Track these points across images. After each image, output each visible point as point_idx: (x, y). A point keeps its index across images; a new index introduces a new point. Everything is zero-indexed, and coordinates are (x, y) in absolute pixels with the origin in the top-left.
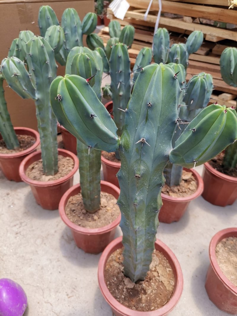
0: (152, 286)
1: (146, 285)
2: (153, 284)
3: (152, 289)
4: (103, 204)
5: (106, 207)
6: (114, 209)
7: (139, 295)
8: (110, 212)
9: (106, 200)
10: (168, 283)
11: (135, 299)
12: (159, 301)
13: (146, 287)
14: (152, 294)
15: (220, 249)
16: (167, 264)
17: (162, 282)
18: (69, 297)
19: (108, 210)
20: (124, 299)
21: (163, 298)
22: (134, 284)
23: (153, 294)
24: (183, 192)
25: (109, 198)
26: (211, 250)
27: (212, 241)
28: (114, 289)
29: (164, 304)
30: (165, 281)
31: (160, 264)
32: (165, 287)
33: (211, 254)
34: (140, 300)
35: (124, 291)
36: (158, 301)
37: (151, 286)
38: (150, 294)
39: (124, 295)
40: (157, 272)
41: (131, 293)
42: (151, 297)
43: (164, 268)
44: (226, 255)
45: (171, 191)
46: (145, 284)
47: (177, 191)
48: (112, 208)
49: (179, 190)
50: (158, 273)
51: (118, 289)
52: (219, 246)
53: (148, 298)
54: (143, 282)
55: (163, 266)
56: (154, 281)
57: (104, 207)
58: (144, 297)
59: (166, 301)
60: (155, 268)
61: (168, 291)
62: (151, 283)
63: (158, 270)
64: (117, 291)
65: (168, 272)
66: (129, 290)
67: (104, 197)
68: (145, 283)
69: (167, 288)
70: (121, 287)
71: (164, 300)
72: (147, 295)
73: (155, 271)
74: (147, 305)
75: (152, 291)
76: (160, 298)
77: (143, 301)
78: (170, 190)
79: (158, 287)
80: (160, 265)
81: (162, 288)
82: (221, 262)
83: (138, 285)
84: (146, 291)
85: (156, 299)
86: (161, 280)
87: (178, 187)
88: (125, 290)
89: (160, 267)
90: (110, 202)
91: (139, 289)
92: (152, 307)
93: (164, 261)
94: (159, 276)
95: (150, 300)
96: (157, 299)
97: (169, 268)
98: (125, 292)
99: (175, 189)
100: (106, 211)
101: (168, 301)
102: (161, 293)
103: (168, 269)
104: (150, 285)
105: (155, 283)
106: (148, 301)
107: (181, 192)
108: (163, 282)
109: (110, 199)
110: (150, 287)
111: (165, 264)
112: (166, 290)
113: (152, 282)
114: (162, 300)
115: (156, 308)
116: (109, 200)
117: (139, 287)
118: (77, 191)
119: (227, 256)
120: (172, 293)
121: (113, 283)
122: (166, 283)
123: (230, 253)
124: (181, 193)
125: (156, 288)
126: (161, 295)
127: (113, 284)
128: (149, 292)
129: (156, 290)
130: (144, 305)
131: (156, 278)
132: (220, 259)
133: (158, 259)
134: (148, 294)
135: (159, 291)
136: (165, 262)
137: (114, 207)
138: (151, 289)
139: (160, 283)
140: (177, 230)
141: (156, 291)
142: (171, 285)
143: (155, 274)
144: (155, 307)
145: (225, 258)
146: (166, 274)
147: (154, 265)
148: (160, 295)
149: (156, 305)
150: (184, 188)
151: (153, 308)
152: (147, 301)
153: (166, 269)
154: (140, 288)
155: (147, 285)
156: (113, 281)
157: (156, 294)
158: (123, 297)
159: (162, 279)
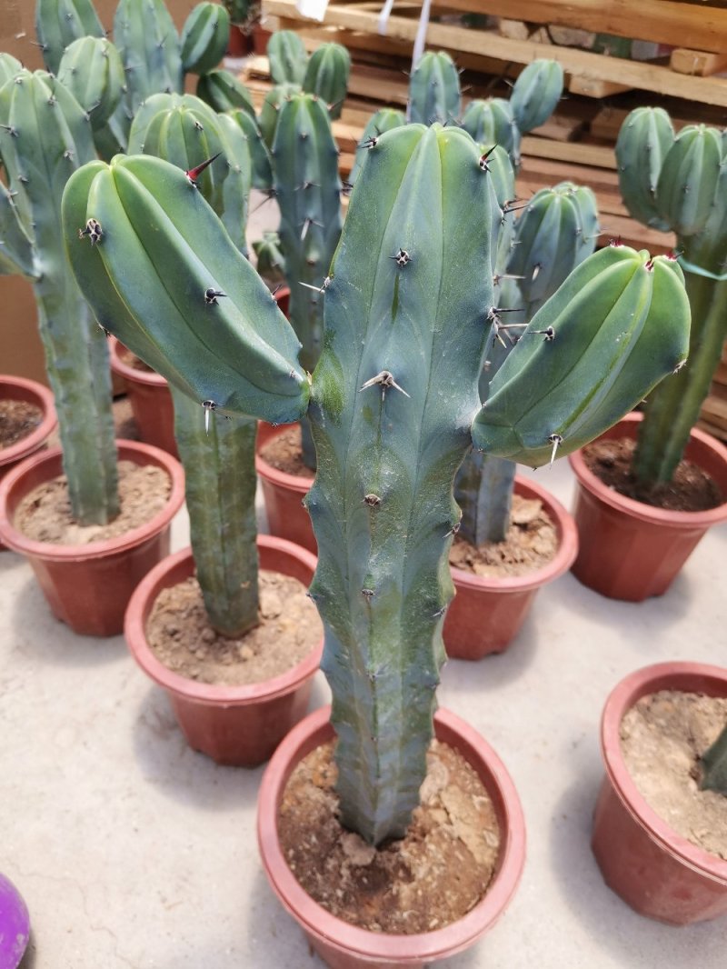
0: (431, 854)
1: (411, 852)
2: (432, 847)
3: (429, 865)
4: (268, 609)
5: (277, 616)
6: (304, 622)
7: (391, 885)
8: (291, 631)
9: (278, 595)
10: (478, 840)
11: (377, 900)
12: (452, 898)
13: (412, 857)
14: (429, 879)
15: (633, 728)
16: (473, 782)
17: (459, 839)
18: (169, 908)
19: (283, 626)
20: (345, 899)
21: (465, 890)
22: (374, 850)
23: (433, 879)
24: (516, 561)
25: (286, 589)
26: (607, 733)
27: (609, 705)
28: (309, 873)
29: (470, 906)
30: (468, 837)
31: (451, 783)
32: (471, 854)
33: (607, 744)
34: (394, 901)
35: (341, 876)
36: (450, 898)
37: (427, 855)
38: (424, 879)
39: (341, 889)
40: (445, 809)
41: (365, 880)
42: (429, 889)
43: (466, 795)
44: (651, 745)
45: (478, 561)
46: (409, 849)
47: (498, 558)
48: (298, 621)
49: (503, 557)
50: (448, 814)
51: (322, 870)
52: (629, 720)
53: (420, 893)
54: (402, 844)
55: (463, 789)
56: (436, 838)
57: (271, 616)
58: (405, 890)
59: (473, 898)
60: (439, 796)
61: (481, 865)
62: (425, 844)
63: (447, 804)
64: (319, 877)
65: (478, 807)
66: (358, 873)
67: (271, 586)
68: (406, 846)
69: (478, 858)
70: (331, 864)
71: (468, 896)
72: (414, 884)
73: (437, 806)
74: (417, 913)
75: (430, 871)
76: (455, 890)
77: (404, 903)
78: (475, 557)
79: (448, 856)
80: (454, 789)
81: (461, 858)
82: (637, 769)
83: (385, 853)
84: (413, 871)
85: (443, 894)
86: (456, 835)
87: (501, 547)
88: (345, 872)
89: (451, 794)
90: (289, 602)
91: (390, 866)
92: (432, 920)
93: (463, 773)
94: (450, 822)
95: (425, 897)
96: (448, 893)
97: (481, 795)
98: (345, 879)
99: (493, 553)
100: (280, 628)
101: (481, 895)
102: (459, 874)
103: (477, 800)
104: (423, 851)
105: (438, 845)
106: (420, 901)
107: (510, 562)
108: (464, 839)
109: (291, 591)
110: (424, 859)
111: (468, 782)
112: (473, 863)
113: (430, 841)
114: (462, 894)
115: (446, 922)
116: (287, 596)
117: (389, 860)
118: (182, 571)
119: (654, 749)
120: (494, 872)
121: (308, 851)
122: (472, 843)
123: (665, 738)
124: (508, 566)
125: (443, 861)
126: (458, 879)
127: (306, 857)
128: (420, 872)
129: (443, 865)
130: (405, 915)
131: (440, 828)
132: (636, 759)
133: (445, 769)
134: (419, 881)
135: (451, 869)
136: (468, 776)
137: (303, 617)
138: (425, 862)
139: (455, 843)
140: (501, 679)
141: (442, 869)
142: (489, 847)
143: (439, 816)
144: (441, 920)
145: (650, 755)
146: (472, 814)
147: (435, 789)
148: (457, 882)
149: (445, 914)
150: (517, 551)
151: (434, 922)
152: (414, 902)
153: (470, 798)
154: (394, 862)
155: (415, 851)
156: (307, 846)
157: (444, 879)
158: (340, 893)
159: (460, 829)
